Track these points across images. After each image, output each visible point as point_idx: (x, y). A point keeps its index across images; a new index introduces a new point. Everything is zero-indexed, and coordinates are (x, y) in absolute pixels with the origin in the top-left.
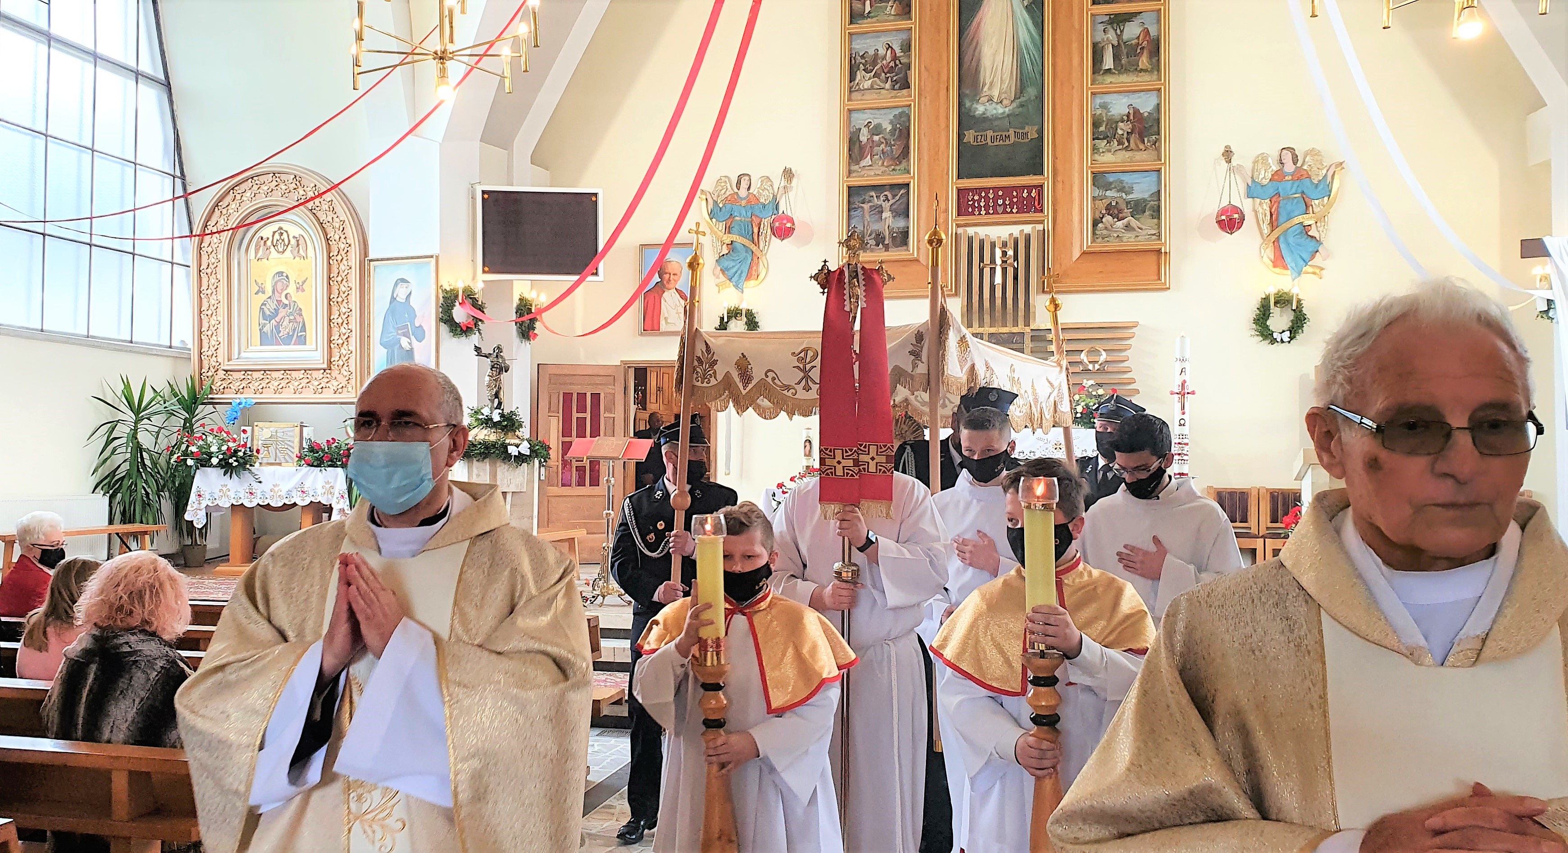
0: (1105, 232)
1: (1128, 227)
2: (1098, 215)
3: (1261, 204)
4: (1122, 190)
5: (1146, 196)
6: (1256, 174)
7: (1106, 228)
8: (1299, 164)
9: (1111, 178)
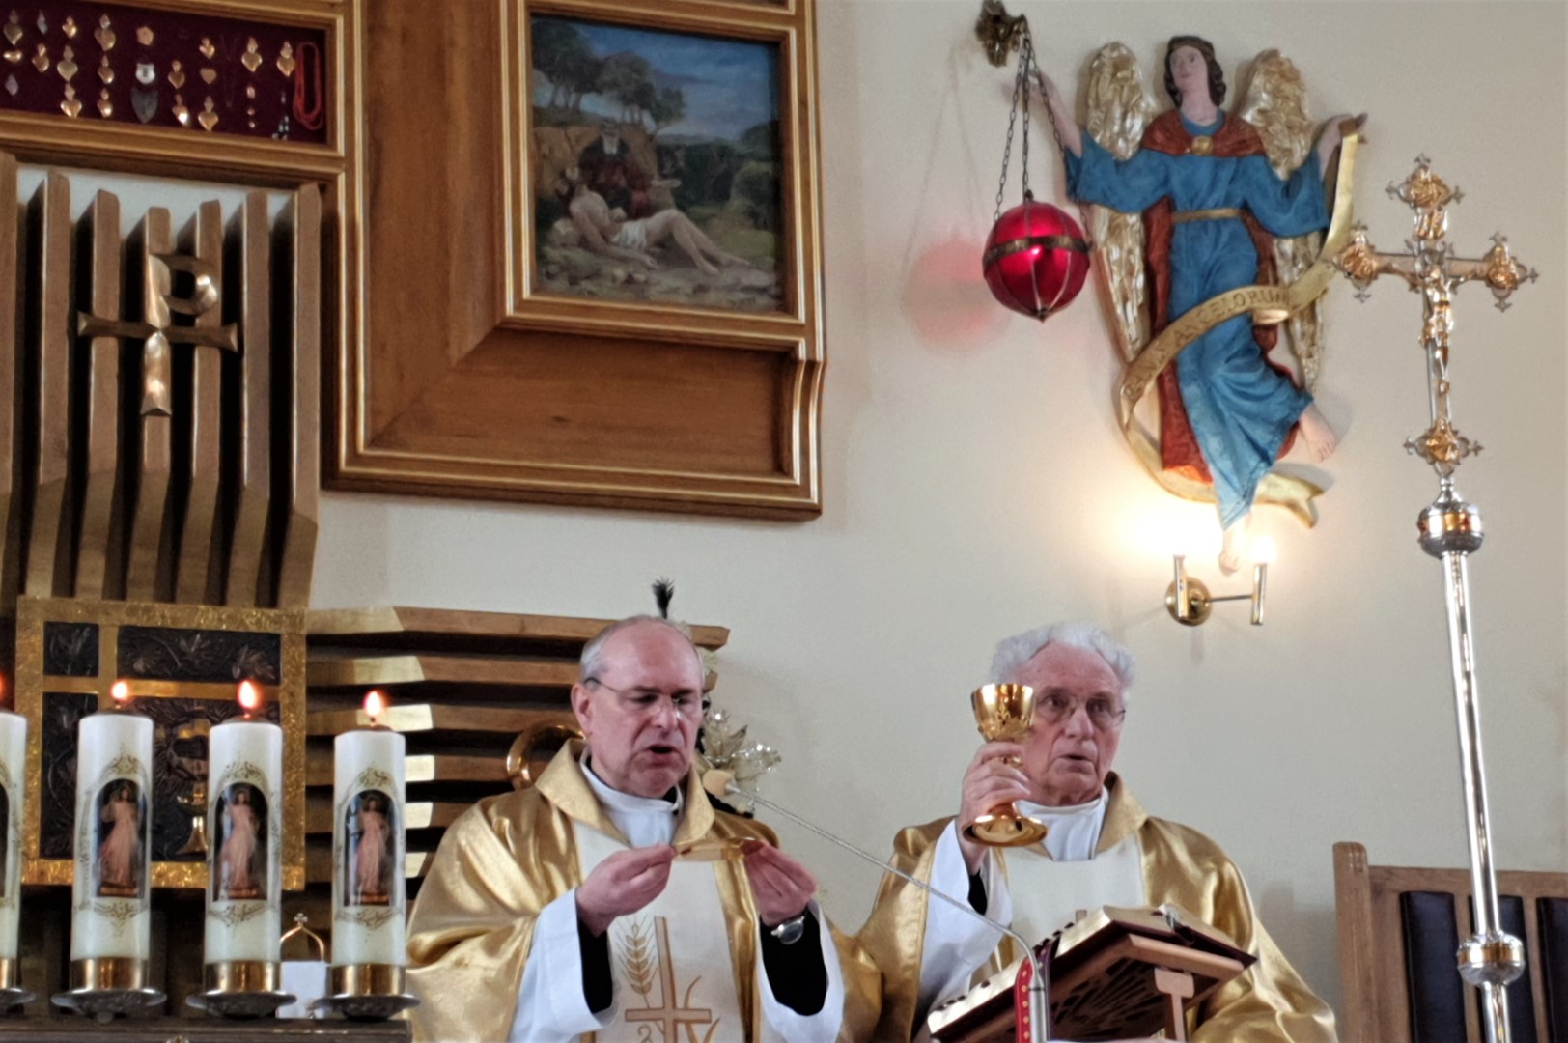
0: (579, 256)
1: (666, 249)
2: (552, 184)
3: (1114, 231)
4: (640, 96)
5: (730, 134)
6: (1095, 116)
7: (584, 243)
8: (1227, 104)
9: (600, 46)
